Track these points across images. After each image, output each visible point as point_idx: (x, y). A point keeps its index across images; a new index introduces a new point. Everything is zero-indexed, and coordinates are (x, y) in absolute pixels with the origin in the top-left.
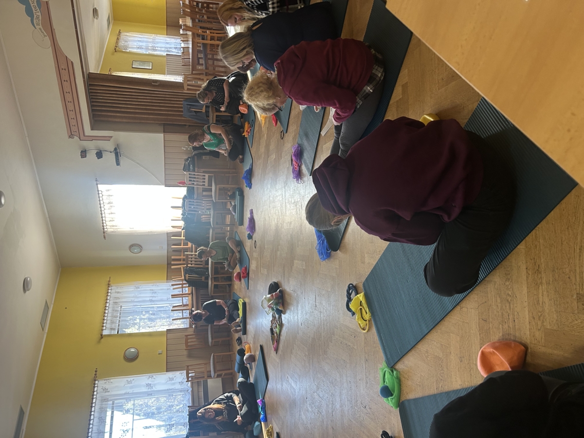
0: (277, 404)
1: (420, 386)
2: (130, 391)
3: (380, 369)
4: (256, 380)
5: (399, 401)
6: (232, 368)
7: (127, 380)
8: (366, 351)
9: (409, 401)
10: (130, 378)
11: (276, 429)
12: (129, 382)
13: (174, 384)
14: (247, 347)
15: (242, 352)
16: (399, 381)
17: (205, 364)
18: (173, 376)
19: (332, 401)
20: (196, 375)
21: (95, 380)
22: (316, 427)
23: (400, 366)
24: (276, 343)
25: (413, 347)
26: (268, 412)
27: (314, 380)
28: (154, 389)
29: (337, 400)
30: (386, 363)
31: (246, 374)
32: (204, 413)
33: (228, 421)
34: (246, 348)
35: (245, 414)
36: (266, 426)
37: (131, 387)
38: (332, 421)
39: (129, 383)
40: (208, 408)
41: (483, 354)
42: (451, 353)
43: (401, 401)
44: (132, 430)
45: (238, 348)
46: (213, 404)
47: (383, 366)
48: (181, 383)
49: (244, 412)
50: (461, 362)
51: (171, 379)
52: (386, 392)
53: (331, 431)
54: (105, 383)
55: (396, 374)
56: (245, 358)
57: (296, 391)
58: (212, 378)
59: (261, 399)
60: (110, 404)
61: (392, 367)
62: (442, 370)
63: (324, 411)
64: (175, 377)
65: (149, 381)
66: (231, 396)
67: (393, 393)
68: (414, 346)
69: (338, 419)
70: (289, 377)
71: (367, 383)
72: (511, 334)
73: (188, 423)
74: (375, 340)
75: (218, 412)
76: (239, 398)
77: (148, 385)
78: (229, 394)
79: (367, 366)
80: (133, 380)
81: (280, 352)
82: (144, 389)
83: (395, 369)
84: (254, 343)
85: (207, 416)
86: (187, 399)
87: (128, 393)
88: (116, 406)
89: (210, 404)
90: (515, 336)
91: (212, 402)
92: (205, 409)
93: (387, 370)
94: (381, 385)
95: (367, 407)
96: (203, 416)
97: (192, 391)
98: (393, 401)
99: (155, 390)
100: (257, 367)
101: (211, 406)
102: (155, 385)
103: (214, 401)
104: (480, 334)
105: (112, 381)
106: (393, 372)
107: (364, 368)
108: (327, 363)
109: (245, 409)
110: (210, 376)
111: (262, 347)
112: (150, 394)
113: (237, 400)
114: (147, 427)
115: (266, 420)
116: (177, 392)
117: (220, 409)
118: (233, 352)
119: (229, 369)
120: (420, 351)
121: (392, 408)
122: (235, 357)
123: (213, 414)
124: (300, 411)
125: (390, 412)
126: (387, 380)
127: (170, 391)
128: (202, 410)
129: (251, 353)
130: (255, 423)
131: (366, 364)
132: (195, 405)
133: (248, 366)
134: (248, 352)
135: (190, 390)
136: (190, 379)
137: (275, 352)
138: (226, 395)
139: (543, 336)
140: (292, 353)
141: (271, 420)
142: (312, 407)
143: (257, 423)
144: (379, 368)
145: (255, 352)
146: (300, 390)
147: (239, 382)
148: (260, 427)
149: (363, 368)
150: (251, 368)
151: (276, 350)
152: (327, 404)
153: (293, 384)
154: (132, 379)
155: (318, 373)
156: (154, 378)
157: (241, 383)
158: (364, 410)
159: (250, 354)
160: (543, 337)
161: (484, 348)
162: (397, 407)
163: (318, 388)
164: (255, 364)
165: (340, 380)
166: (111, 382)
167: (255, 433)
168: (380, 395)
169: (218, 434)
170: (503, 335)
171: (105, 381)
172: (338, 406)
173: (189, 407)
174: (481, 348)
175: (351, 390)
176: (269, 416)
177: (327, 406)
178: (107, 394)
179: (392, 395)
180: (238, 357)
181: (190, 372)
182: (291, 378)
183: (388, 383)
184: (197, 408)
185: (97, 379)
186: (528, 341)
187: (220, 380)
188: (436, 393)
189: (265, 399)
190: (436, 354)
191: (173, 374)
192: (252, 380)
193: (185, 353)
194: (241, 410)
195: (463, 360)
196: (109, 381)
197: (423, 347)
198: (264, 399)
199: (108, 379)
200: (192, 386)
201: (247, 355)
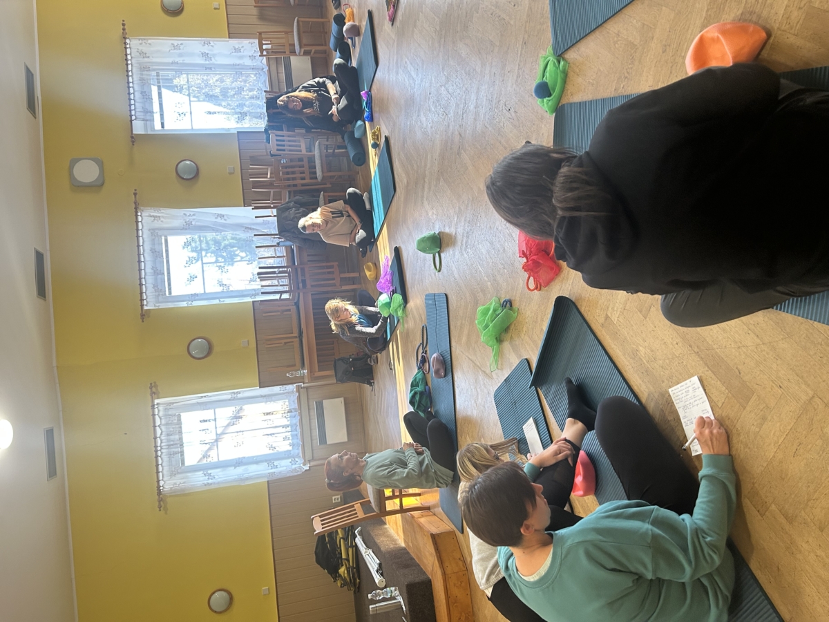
0: (388, 99)
1: (593, 85)
2: (180, 60)
3: (542, 57)
4: (360, 63)
5: (558, 104)
6: (326, 43)
7: (173, 44)
8: (527, 29)
9: (571, 105)
10: (176, 41)
11: (385, 132)
12: (176, 47)
13: (241, 57)
14: (348, 11)
15: (340, 20)
16: (565, 75)
17: (286, 33)
18: (240, 46)
19: (465, 99)
20: (274, 47)
21: (125, 38)
22: (439, 132)
23: (571, 55)
24: (392, 9)
25: (599, 26)
26: (375, 109)
27: (443, 68)
28: (213, 61)
29: (472, 98)
30: (553, 49)
31: (346, 53)
32: (288, 102)
33: (321, 116)
34: (347, 13)
35: (343, 109)
36: (372, 127)
37: (181, 55)
38: (460, 126)
39: (176, 49)
40: (292, 96)
41: (701, 40)
42: (653, 38)
43: (560, 104)
44: (191, 113)
45: (335, 12)
46: (300, 91)
47: (547, 53)
48: (252, 57)
49: (343, 106)
50: (663, 52)
51: (237, 50)
52: (543, 90)
53: (457, 139)
54: (141, 44)
55: (564, 66)
56: (344, 29)
57: (416, 83)
58: (296, 55)
59: (366, 90)
60: (154, 76)
61: (560, 56)
62: (632, 63)
63: (451, 112)
64: (243, 47)
65: (206, 49)
66: (325, 82)
67: (552, 92)
68: (601, 25)
69: (469, 123)
70: (408, 62)
71: (518, 76)
72: (755, 13)
73: (266, 114)
74: (544, 12)
75: (306, 103)
76: (336, 87)
77: (205, 55)
78: (321, 80)
79: (523, 52)
80: (181, 44)
81: (398, 23)
82: (200, 61)
83: (564, 59)
84: (360, 7)
85: (291, 106)
86: (263, 81)
87: (177, 63)
88: (162, 79)
89: (295, 91)
90: (759, 17)
91: (298, 88)
92: (288, 97)
93: (552, 59)
94: (538, 80)
95: (512, 110)
96: (285, 106)
97: (269, 71)
98: (550, 103)
99: (216, 63)
100: (363, 43)
101: (297, 93)
102: (214, 55)
103: (301, 87)
104: (708, 10)
105: (149, 41)
106: (559, 62)
107: (519, 55)
108: (465, 44)
109: (343, 102)
110: (293, 52)
111: (370, 14)
112: (208, 68)
113: (332, 89)
114: (210, 113)
115: (371, 119)
116: (247, 69)
117: (309, 98)
118: (327, 18)
119: (322, 45)
120: (608, 33)
121: (545, 114)
122: (330, 27)
123: (299, 105)
124: (419, 111)
125: (542, 118)
126: (547, 74)
127: (238, 67)
128: (283, 98)
129: (354, 21)
130: (356, 122)
131: (522, 48)
132: (274, 90)
133: (349, 41)
134: (349, 21)
135: (266, 69)
136: (265, 53)
137: (390, 23)
138: (316, 80)
139: (803, 18)
140: (415, 26)
141: (379, 120)
142: (436, 106)
143: (359, 123)
144: (540, 55)
145: (360, 21)
146: (422, 81)
147: (336, 64)
148: (363, 128)
149: (517, 54)
150: (354, 45)
151: (393, 19)
152: (457, 103)
153: (413, 73)
154: (180, 42)
155: (450, 59)
156: (212, 46)
157: (338, 66)
158: (507, 113)
159: (353, 23)
160: (801, 22)
161: (707, 32)
162: (552, 112)
163: (448, 79)
164: (359, 39)
165: (481, 71)
166: (150, 44)
167: (357, 135)
168: (534, 94)
169: (306, 131)
170: (742, 14)
171: (141, 41)
172: (472, 107)
173: (265, 91)
174: (700, 32)
175: (494, 85)
176: (376, 115)
177: (457, 105)
178: (146, 60)
179: (550, 95)
180: (334, 27)
181: (264, 42)
182: (411, 64)
183: (548, 79)
184: (276, 95)
185: (127, 36)
186: (776, 26)
187: (308, 59)
188: (612, 96)
189: (372, 92)
190: (630, 39)
191: (239, 43)
192: (354, 64)
193: (255, 11)
194: (338, 103)
195: (668, 50)
196: (146, 41)
197: (613, 27)
198: (370, 91)
199: (144, 39)
200: (269, 65)
201: (348, 25)
